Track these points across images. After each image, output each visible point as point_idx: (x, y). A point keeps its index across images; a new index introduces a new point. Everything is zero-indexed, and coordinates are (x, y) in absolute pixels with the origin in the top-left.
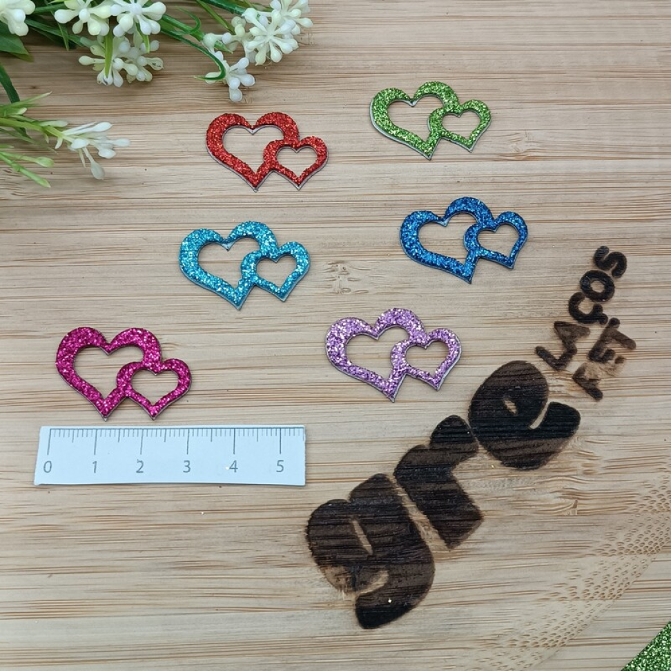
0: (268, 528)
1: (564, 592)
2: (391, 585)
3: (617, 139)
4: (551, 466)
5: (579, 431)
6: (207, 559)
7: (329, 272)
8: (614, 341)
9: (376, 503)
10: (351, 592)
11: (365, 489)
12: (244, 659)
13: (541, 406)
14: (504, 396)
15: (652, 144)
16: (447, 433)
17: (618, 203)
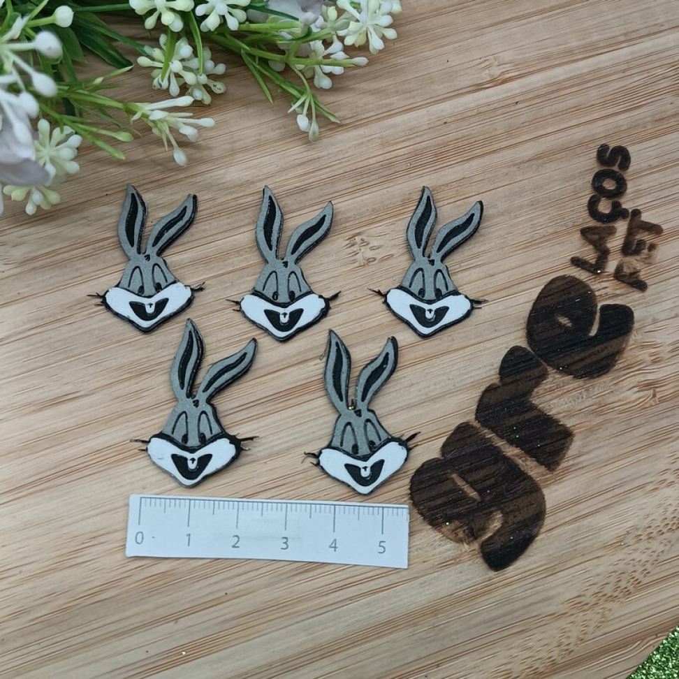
1: (670, 477)
2: (507, 523)
3: (583, 39)
5: (636, 325)
7: (349, 247)
8: (641, 231)
9: (468, 451)
10: (472, 541)
11: (453, 442)
12: (392, 636)
13: (593, 313)
14: (556, 314)
15: (616, 34)
16: (514, 365)
17: (603, 100)
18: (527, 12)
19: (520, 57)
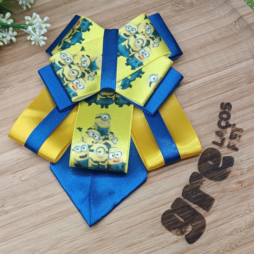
0: (150, 226)
1: (247, 212)
3: (215, 66)
6: (135, 242)
15: (226, 63)
17: (222, 87)
18: (195, 58)
19: (193, 74)
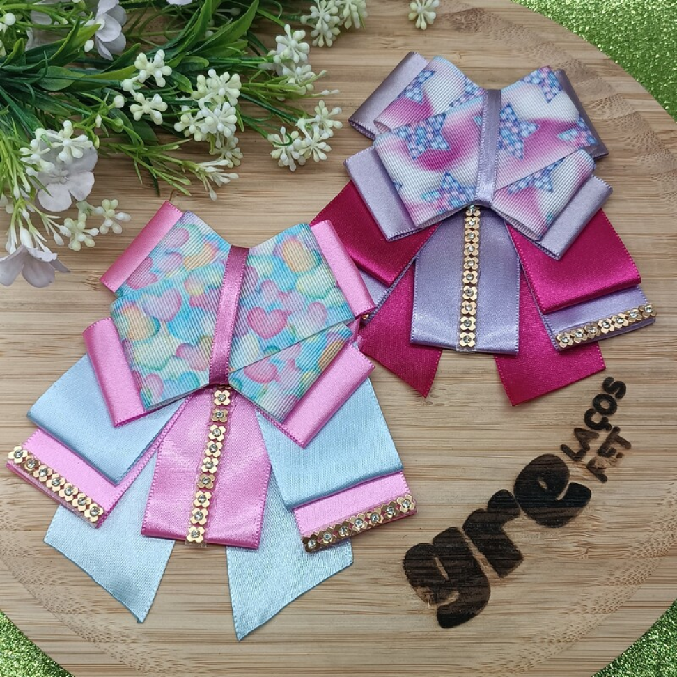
0: (378, 560)
1: (578, 608)
2: (460, 600)
4: (571, 526)
5: (590, 503)
8: (616, 442)
9: (450, 546)
10: (434, 604)
11: (442, 537)
12: (362, 645)
13: (564, 486)
14: (539, 478)
16: (499, 501)
